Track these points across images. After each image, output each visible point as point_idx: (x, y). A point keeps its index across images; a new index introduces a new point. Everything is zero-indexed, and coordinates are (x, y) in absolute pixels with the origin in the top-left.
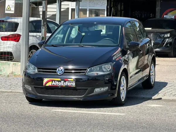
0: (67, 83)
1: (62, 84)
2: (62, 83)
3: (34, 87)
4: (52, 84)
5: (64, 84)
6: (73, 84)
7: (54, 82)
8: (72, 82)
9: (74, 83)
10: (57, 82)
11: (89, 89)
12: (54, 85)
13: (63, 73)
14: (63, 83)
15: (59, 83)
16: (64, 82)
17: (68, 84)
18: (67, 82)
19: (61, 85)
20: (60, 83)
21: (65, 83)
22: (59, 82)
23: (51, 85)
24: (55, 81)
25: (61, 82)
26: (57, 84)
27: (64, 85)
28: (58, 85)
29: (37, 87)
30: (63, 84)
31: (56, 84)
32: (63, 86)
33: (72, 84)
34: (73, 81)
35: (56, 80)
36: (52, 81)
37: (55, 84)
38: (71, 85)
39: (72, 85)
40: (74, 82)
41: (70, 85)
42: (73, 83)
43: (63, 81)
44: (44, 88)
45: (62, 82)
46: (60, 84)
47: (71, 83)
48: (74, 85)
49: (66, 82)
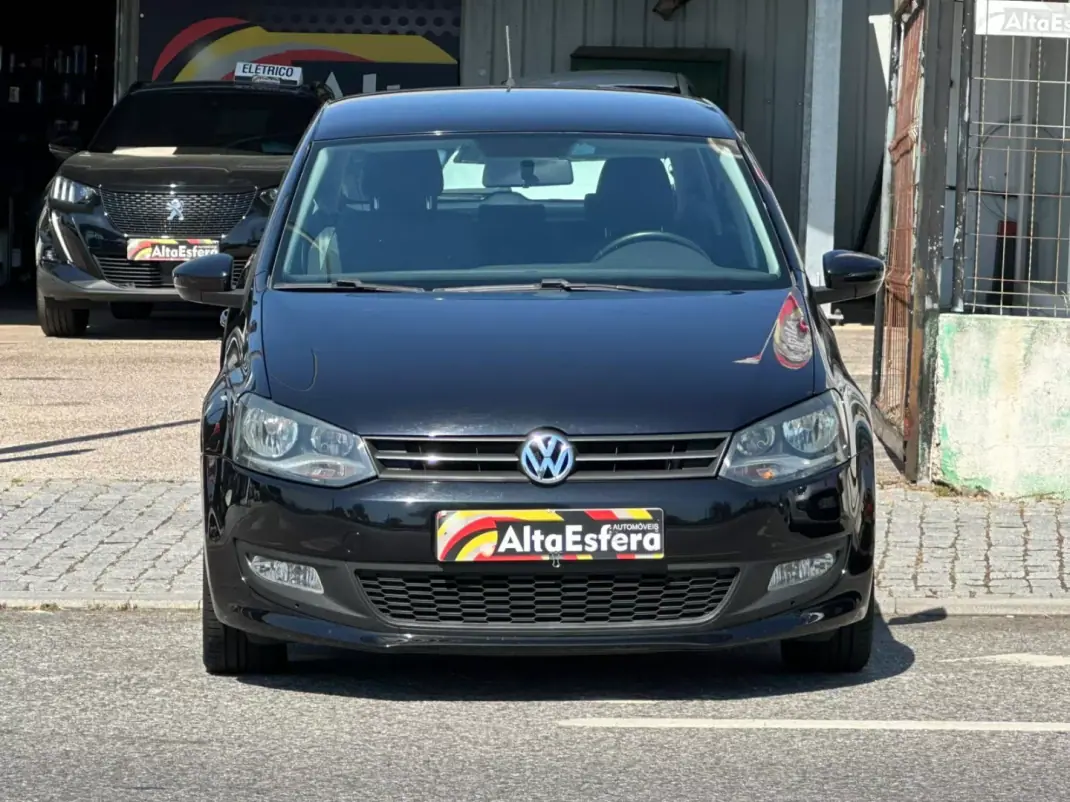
0: (604, 535)
1: (570, 547)
2: (570, 538)
3: (358, 572)
4: (502, 549)
5: (582, 542)
6: (652, 542)
7: (511, 532)
8: (644, 532)
9: (657, 538)
10: (538, 536)
11: (746, 567)
12: (510, 552)
13: (571, 473)
14: (578, 538)
15: (552, 537)
16: (583, 534)
17: (615, 546)
18: (605, 528)
19: (564, 552)
20: (558, 538)
21: (588, 538)
22: (546, 533)
23: (496, 553)
24: (518, 525)
25: (562, 532)
26: (538, 548)
27: (584, 552)
28: (545, 552)
29: (380, 574)
30: (579, 548)
31: (527, 548)
32: (581, 557)
33: (640, 543)
34: (645, 522)
35: (526, 523)
36: (501, 527)
37: (519, 549)
38: (634, 547)
39: (641, 549)
40: (656, 526)
41: (628, 551)
42: (649, 536)
43: (579, 528)
44: (436, 576)
45: (570, 529)
46: (559, 548)
47: (634, 539)
48: (657, 546)
49: (598, 532)
